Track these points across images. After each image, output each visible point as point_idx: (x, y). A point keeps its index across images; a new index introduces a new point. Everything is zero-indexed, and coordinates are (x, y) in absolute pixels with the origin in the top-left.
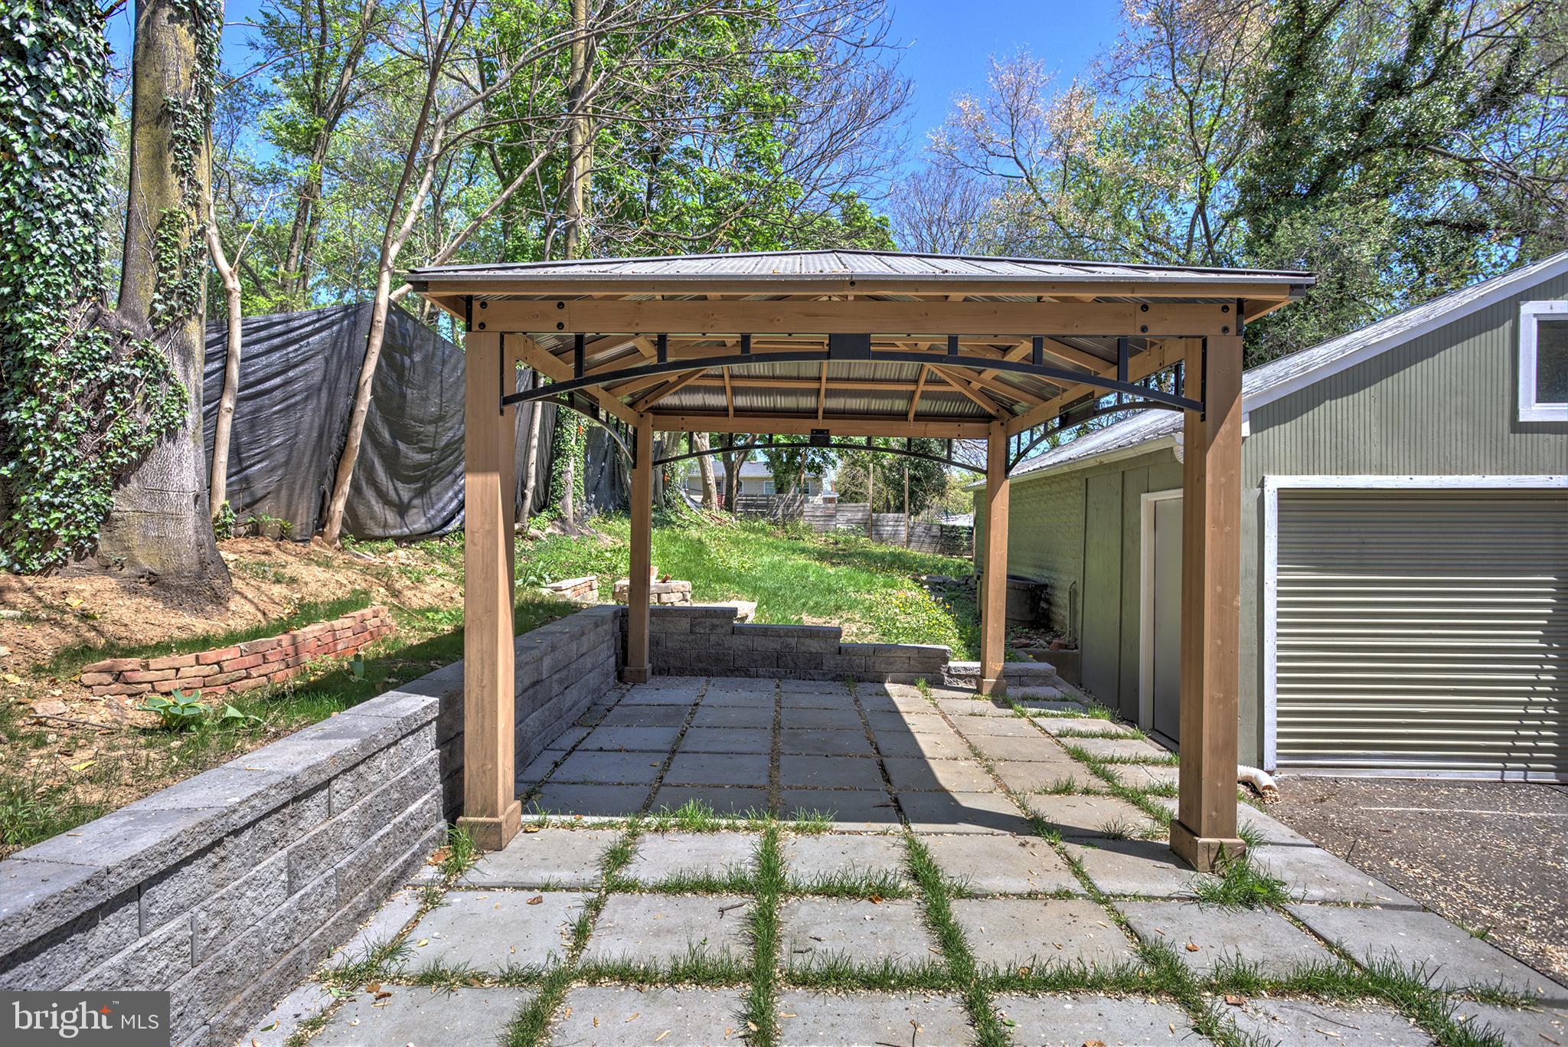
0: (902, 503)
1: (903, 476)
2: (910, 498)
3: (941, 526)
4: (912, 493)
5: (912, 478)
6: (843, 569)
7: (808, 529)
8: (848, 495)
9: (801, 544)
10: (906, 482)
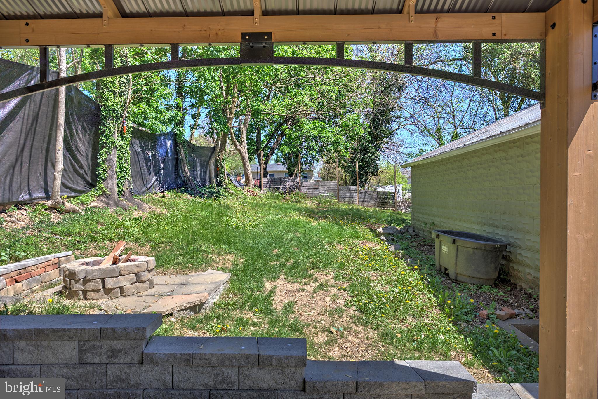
0: (355, 180)
1: (355, 166)
2: (359, 177)
3: (377, 192)
4: (360, 175)
5: (360, 167)
6: (323, 222)
7: (304, 197)
8: (326, 177)
9: (298, 206)
10: (357, 170)
